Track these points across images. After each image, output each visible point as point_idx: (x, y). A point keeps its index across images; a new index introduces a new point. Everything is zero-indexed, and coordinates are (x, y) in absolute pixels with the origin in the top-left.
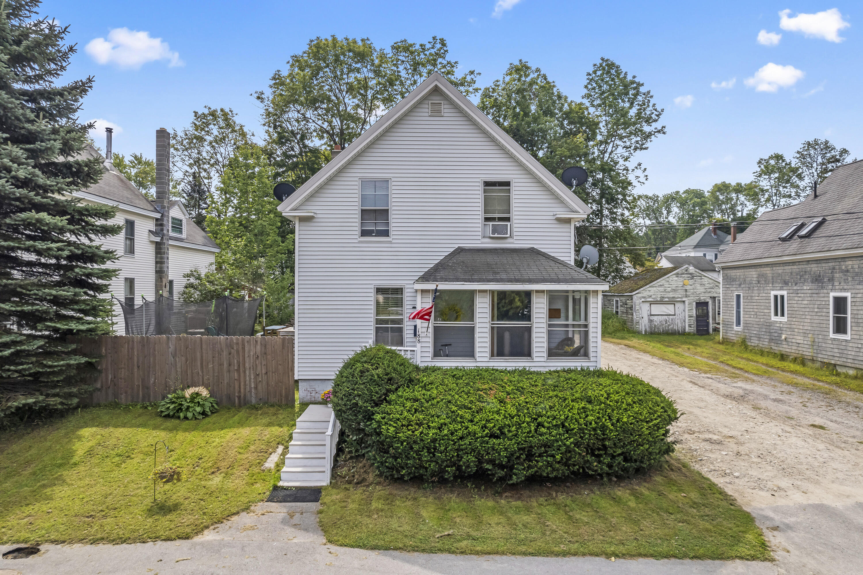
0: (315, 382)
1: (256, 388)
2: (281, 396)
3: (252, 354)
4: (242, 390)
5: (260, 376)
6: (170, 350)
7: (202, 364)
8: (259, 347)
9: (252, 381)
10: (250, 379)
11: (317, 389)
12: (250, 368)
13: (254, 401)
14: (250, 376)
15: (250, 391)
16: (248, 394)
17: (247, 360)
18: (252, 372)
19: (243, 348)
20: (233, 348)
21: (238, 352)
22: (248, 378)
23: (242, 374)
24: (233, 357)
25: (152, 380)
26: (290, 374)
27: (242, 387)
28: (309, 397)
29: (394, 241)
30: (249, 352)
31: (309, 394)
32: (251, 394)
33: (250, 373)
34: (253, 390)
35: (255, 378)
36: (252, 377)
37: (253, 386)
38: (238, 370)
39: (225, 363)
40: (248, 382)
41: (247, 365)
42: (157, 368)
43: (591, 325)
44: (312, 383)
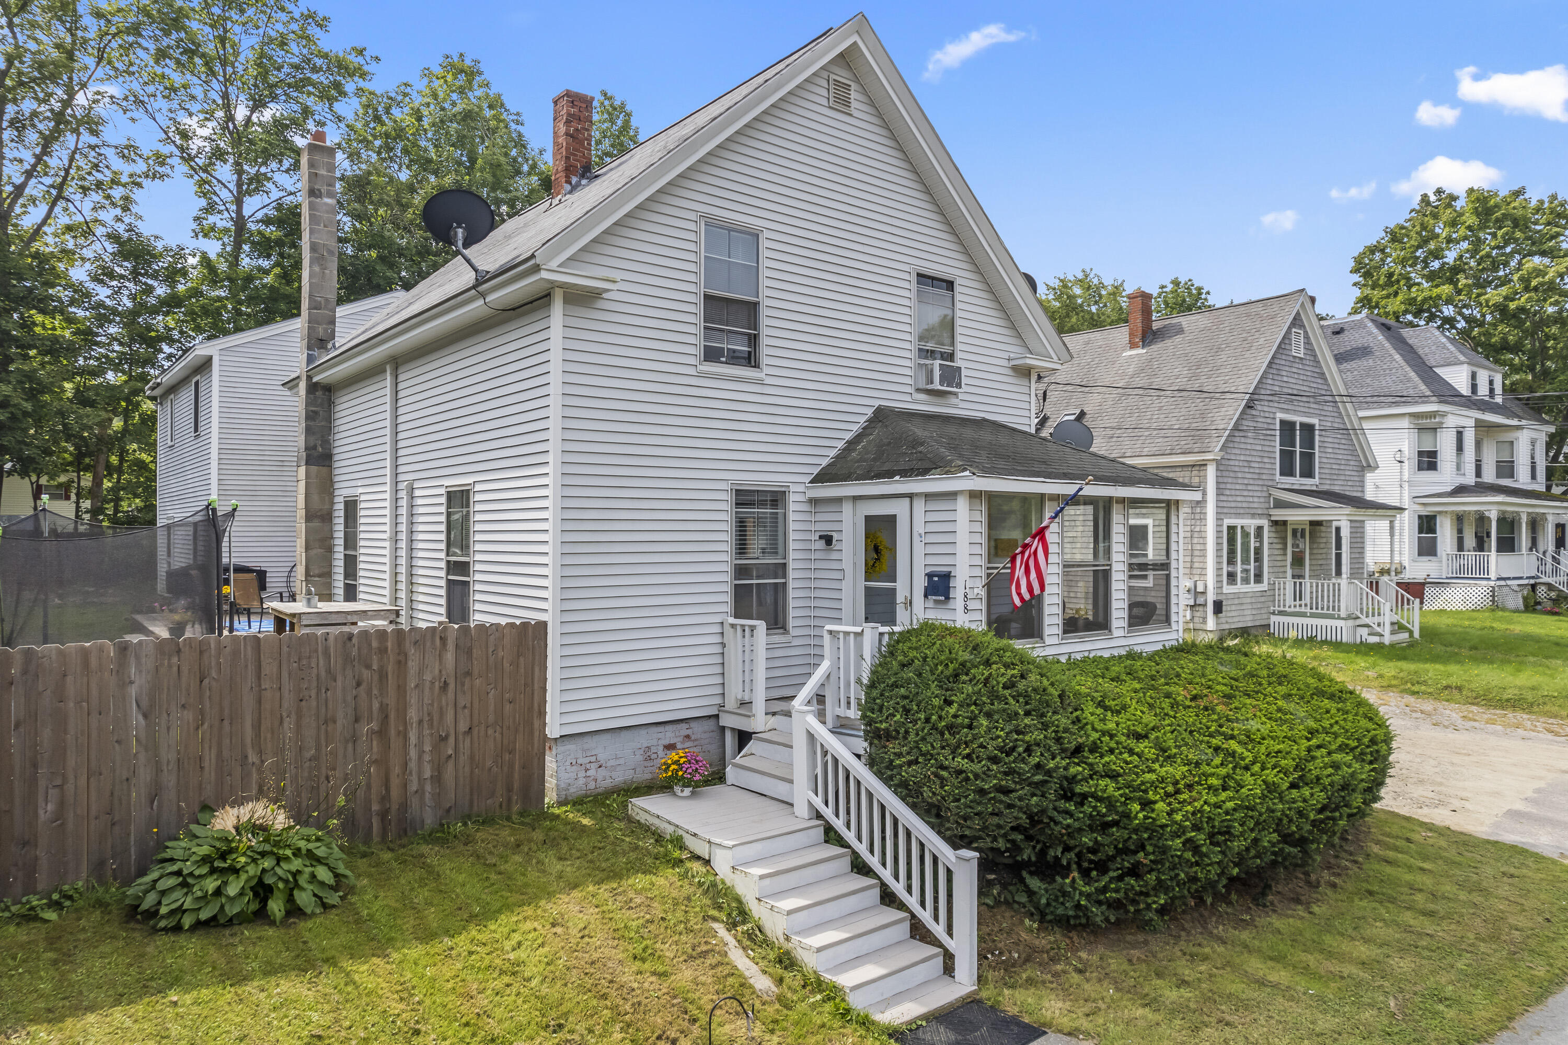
0: (596, 738)
1: (437, 779)
2: (509, 789)
3: (428, 677)
4: (395, 793)
5: (452, 740)
6: (133, 691)
7: (257, 726)
8: (450, 656)
9: (427, 757)
10: (421, 753)
11: (602, 757)
12: (420, 722)
13: (429, 819)
14: (420, 744)
15: (420, 792)
16: (414, 802)
17: (413, 698)
18: (427, 732)
19: (402, 664)
20: (368, 667)
21: (383, 675)
22: (413, 753)
23: (395, 743)
24: (369, 692)
25: (46, 810)
26: (536, 723)
27: (395, 782)
28: (581, 781)
29: (769, 380)
30: (421, 672)
31: (582, 774)
32: (422, 799)
33: (420, 737)
34: (428, 788)
35: (436, 748)
36: (427, 748)
37: (427, 774)
38: (382, 733)
39: (340, 715)
40: (413, 765)
41: (413, 714)
42: (71, 762)
43: (1174, 565)
44: (590, 742)
